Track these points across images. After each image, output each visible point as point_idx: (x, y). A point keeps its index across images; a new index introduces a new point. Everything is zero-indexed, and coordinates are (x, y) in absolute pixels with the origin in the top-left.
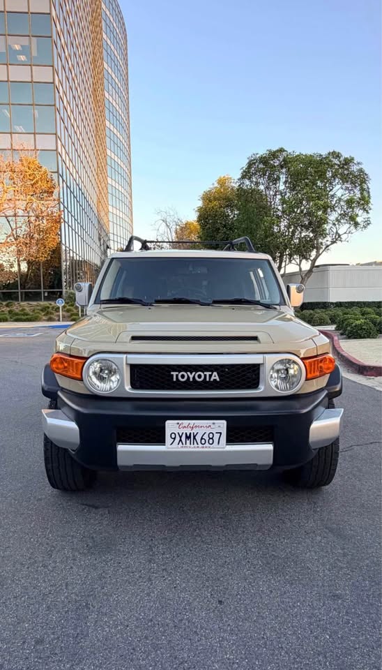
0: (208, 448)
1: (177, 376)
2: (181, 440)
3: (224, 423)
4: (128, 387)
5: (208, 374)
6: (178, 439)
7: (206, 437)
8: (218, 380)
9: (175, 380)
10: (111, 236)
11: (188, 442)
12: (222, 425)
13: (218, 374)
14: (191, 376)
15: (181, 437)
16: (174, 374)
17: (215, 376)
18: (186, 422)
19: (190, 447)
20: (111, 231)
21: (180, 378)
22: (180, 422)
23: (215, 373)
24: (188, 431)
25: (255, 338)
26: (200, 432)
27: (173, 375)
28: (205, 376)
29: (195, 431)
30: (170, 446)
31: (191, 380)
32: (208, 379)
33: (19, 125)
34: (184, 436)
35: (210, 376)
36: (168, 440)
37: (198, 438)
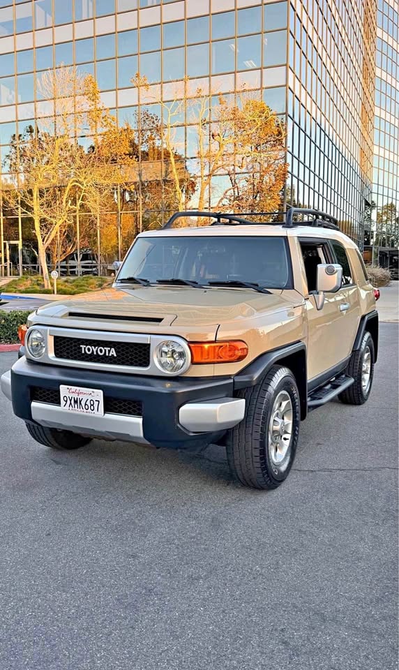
0: (89, 413)
1: (85, 348)
2: (71, 403)
3: (101, 392)
4: (51, 355)
5: (107, 349)
6: (69, 402)
7: (88, 403)
8: (115, 355)
9: (83, 352)
10: (374, 188)
11: (76, 406)
12: (99, 395)
13: (115, 350)
14: (95, 350)
15: (71, 400)
16: (83, 346)
17: (113, 352)
18: (74, 388)
19: (77, 411)
20: (375, 181)
21: (87, 351)
22: (70, 387)
23: (113, 349)
24: (76, 396)
25: (160, 320)
26: (84, 398)
27: (81, 348)
28: (105, 350)
29: (80, 397)
30: (63, 408)
31: (95, 353)
32: (107, 354)
33: (249, 60)
34: (73, 399)
35: (109, 351)
36: (63, 402)
37: (83, 403)
